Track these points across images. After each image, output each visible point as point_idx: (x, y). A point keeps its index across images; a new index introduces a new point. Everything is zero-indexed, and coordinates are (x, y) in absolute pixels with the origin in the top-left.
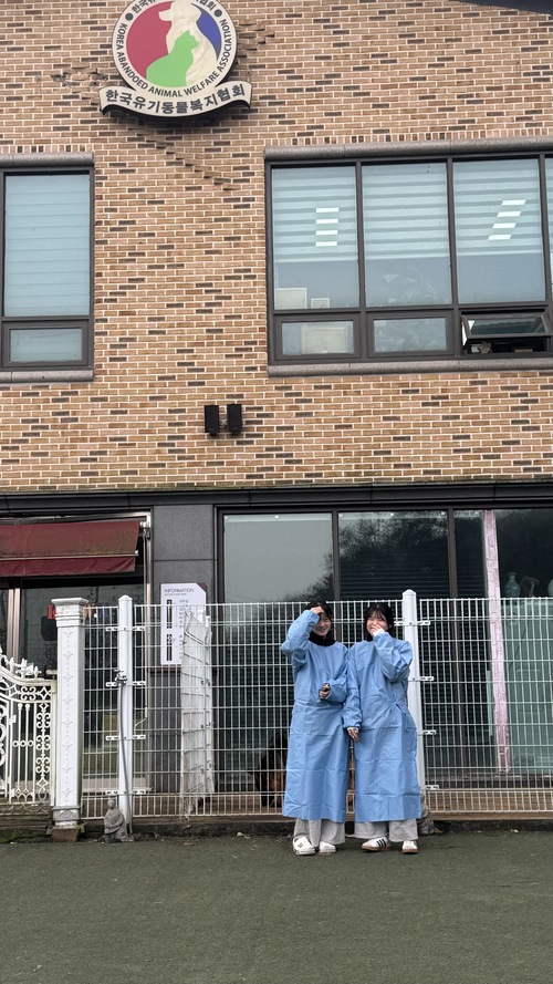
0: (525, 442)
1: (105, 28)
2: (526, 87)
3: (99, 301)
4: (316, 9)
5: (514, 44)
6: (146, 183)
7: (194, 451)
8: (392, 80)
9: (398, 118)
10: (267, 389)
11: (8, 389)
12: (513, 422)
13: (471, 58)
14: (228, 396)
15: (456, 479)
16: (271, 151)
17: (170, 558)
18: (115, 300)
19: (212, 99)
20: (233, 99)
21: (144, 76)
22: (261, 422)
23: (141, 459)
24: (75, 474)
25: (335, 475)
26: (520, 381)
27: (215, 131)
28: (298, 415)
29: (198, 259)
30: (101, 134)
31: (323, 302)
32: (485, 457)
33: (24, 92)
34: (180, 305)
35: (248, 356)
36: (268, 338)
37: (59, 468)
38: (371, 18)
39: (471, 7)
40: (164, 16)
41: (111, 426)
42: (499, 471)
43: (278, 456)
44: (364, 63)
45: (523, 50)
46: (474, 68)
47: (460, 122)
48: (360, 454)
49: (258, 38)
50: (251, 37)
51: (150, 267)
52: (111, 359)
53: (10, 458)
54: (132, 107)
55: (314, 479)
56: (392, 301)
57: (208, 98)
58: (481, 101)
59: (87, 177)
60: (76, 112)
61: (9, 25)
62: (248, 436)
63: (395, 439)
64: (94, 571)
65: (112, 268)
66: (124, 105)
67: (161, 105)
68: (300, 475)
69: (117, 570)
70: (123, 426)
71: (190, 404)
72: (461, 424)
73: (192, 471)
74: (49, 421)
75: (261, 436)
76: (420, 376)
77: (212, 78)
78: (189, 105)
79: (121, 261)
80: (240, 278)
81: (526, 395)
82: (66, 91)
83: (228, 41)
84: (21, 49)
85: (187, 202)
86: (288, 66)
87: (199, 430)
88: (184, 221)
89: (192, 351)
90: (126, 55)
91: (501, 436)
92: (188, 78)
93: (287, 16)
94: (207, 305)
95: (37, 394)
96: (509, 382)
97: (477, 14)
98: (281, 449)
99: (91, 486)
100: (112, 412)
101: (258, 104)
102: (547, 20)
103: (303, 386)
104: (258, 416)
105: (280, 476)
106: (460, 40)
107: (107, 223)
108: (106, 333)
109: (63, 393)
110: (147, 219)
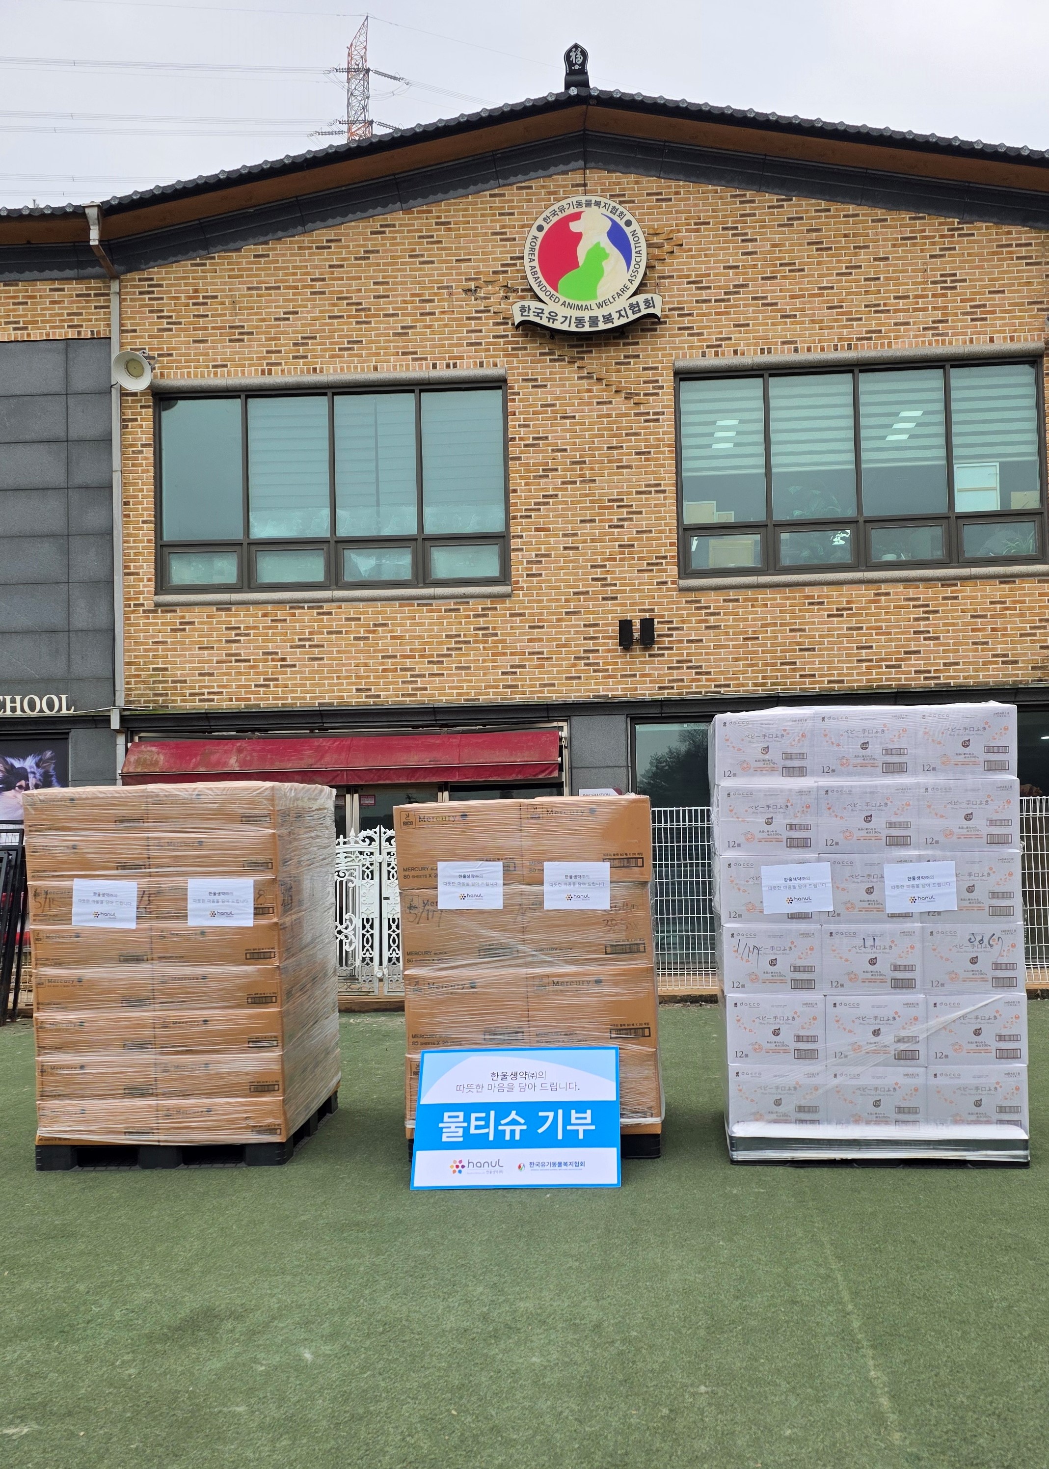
0: (925, 652)
1: (514, 239)
2: (934, 296)
3: (515, 518)
4: (725, 216)
5: (922, 251)
6: (558, 399)
7: (608, 664)
8: (801, 290)
9: (806, 329)
10: (678, 602)
11: (431, 605)
12: (915, 632)
13: (879, 266)
14: (641, 611)
15: (859, 688)
16: (681, 364)
17: (588, 765)
18: (530, 517)
19: (623, 313)
20: (644, 312)
21: (556, 289)
22: (671, 635)
23: (558, 672)
24: (497, 687)
25: (743, 685)
26: (922, 592)
27: (624, 344)
28: (707, 628)
29: (609, 474)
30: (513, 349)
31: (729, 517)
32: (887, 667)
33: (437, 307)
34: (593, 521)
35: (659, 571)
36: (678, 553)
37: (482, 681)
38: (779, 226)
39: (879, 213)
40: (574, 227)
41: (530, 640)
42: (900, 679)
43: (688, 668)
44: (772, 272)
45: (931, 257)
46: (882, 276)
47: (868, 332)
48: (766, 665)
49: (667, 247)
50: (660, 246)
51: (563, 483)
52: (528, 575)
53: (436, 672)
54: (544, 322)
55: (722, 690)
56: (797, 514)
57: (619, 312)
58: (888, 311)
59: (500, 392)
60: (488, 327)
61: (420, 237)
62: (659, 649)
63: (801, 650)
64: (520, 777)
65: (526, 484)
66: (537, 320)
67: (573, 320)
68: (710, 686)
69: (540, 777)
70: (541, 640)
71: (603, 619)
72: (864, 635)
73: (607, 684)
74: (471, 636)
75: (671, 648)
76: (825, 588)
77: (624, 289)
78: (601, 319)
79: (535, 477)
80: (650, 492)
81: (928, 606)
82: (477, 305)
83: (639, 252)
84: (432, 262)
85: (599, 417)
86: (697, 276)
87: (613, 643)
88: (596, 436)
89: (605, 566)
90: (538, 269)
91: (903, 646)
92: (599, 292)
93: (696, 224)
94: (620, 520)
95: (458, 610)
96: (912, 592)
97: (886, 220)
98: (690, 661)
99: (511, 699)
100: (530, 627)
101: (667, 316)
102: (956, 226)
103: (711, 599)
104: (669, 629)
105: (690, 687)
106: (867, 247)
107: (521, 439)
108: (522, 549)
109: (483, 609)
110: (560, 435)
